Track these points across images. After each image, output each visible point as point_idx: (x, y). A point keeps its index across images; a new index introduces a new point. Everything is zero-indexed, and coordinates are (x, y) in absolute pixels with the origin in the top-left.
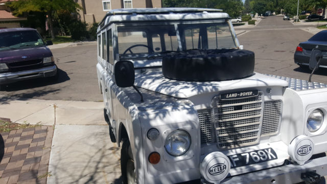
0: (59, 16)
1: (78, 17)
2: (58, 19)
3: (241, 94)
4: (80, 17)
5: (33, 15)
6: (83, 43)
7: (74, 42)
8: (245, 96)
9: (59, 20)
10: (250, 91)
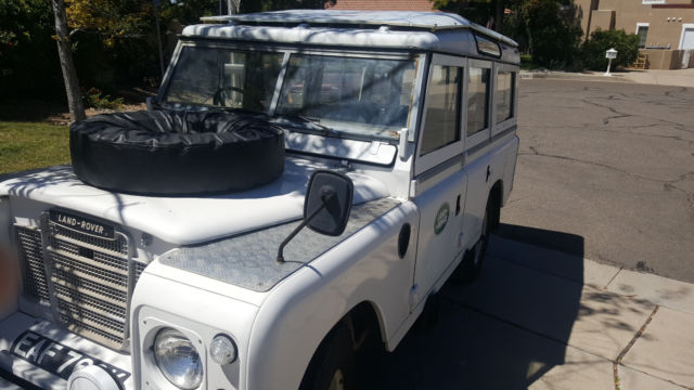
0: (530, 13)
1: (577, 16)
2: (526, 18)
3: (83, 224)
4: (581, 16)
5: (472, 9)
6: (549, 73)
7: (531, 70)
8: (90, 231)
9: (528, 20)
10: (100, 224)
